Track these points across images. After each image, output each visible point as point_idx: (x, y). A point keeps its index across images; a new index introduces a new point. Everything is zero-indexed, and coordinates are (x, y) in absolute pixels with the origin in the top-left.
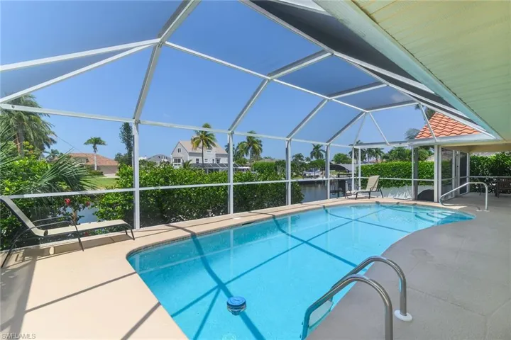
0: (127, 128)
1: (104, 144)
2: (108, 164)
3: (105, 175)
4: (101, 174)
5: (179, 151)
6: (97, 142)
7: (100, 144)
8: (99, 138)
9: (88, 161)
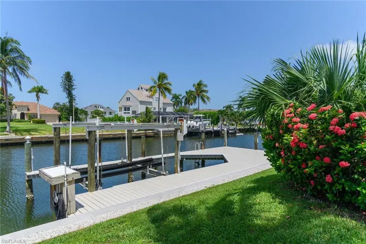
0: (68, 77)
1: (46, 93)
2: (48, 113)
3: (48, 123)
4: (43, 122)
5: (128, 99)
6: (39, 90)
7: (42, 92)
8: (42, 87)
9: (28, 110)
